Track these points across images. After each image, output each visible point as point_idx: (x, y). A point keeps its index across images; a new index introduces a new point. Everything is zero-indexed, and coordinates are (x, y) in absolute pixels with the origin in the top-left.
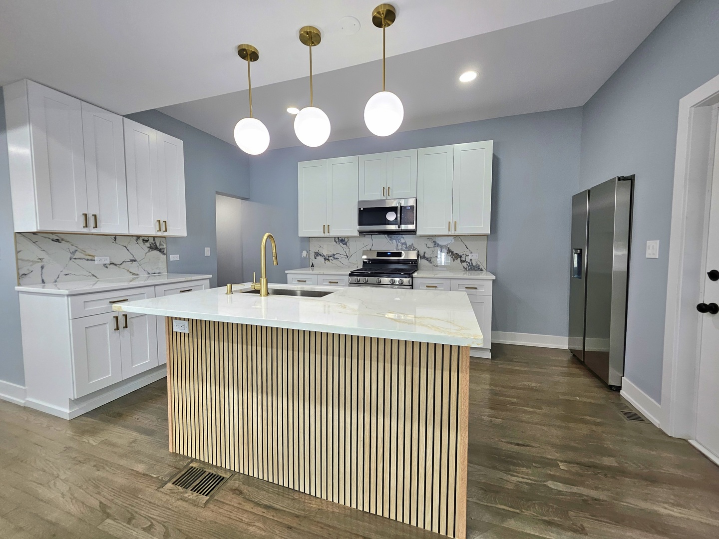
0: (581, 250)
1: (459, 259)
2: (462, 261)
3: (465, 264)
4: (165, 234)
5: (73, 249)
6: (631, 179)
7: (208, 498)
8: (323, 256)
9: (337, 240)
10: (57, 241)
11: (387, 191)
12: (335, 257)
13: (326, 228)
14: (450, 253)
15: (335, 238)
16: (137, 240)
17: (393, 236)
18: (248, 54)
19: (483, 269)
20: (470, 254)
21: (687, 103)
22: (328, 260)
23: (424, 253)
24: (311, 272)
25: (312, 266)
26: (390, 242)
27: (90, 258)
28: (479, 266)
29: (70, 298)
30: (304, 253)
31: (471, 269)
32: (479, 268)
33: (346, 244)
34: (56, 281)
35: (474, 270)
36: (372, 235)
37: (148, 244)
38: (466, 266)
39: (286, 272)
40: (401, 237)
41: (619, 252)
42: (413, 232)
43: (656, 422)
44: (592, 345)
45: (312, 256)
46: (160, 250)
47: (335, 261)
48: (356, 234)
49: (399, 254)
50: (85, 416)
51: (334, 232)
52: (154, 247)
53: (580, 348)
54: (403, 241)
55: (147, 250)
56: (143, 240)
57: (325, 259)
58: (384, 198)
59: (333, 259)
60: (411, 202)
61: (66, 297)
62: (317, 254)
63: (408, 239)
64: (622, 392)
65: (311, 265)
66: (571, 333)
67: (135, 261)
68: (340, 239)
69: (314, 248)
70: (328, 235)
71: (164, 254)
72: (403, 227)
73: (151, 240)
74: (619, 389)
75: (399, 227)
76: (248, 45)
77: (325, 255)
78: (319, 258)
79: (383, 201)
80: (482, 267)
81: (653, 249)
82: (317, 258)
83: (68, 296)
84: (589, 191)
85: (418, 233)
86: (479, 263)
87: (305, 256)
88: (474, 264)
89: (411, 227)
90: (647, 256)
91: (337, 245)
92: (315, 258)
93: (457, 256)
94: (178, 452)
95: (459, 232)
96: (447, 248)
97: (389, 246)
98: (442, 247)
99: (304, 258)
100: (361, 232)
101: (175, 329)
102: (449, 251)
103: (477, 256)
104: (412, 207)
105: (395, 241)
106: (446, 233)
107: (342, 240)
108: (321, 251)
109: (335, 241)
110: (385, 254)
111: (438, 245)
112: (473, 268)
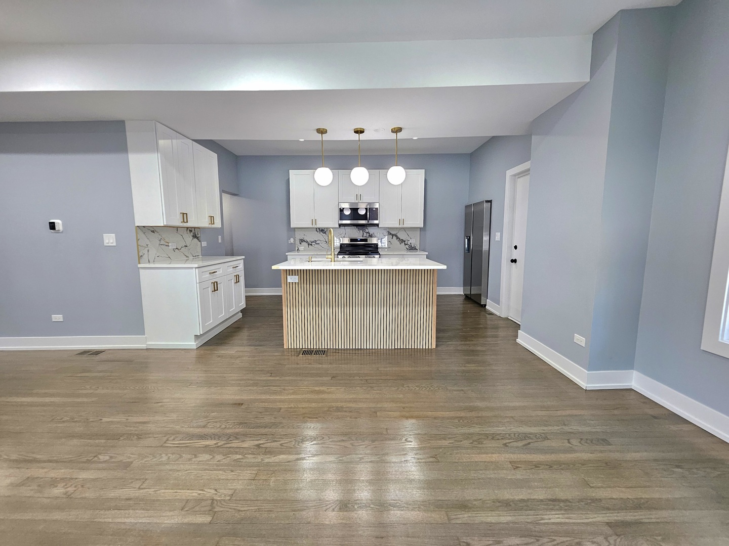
0: (469, 237)
1: (404, 243)
2: (406, 244)
3: (407, 246)
4: (213, 226)
5: (160, 237)
6: (490, 202)
7: (325, 355)
8: (307, 242)
9: (318, 230)
10: (153, 232)
11: (358, 197)
12: (317, 242)
13: (314, 221)
15: (317, 228)
16: (187, 230)
17: (360, 228)
19: (418, 249)
20: (410, 240)
22: (311, 245)
24: (297, 253)
26: (358, 232)
27: (167, 244)
28: (415, 247)
29: (197, 270)
30: (292, 240)
31: (411, 249)
32: (416, 249)
33: (325, 233)
34: (154, 261)
35: (413, 249)
36: (345, 226)
37: (192, 234)
38: (408, 248)
39: (287, 254)
40: (366, 228)
41: (486, 238)
42: (377, 225)
43: (498, 314)
44: (474, 291)
45: (298, 242)
46: (197, 238)
47: (316, 246)
48: (338, 226)
49: (366, 240)
51: (320, 225)
52: (195, 236)
53: (469, 293)
54: (367, 231)
55: (192, 238)
56: (190, 231)
57: (308, 244)
58: (357, 202)
59: (315, 244)
60: (377, 206)
61: (194, 269)
62: (302, 241)
63: (371, 230)
64: (487, 307)
65: (297, 249)
66: (465, 285)
67: (186, 246)
68: (320, 229)
69: (299, 235)
70: (315, 226)
71: (200, 241)
72: (371, 222)
73: (193, 229)
74: (485, 305)
75: (368, 222)
77: (309, 241)
78: (304, 243)
79: (358, 204)
80: (418, 247)
81: (498, 236)
82: (302, 243)
83: (196, 268)
84: (474, 204)
85: (380, 226)
86: (415, 245)
87: (292, 242)
88: (413, 246)
89: (376, 222)
90: (496, 240)
91: (318, 233)
93: (402, 241)
94: (290, 347)
95: (405, 226)
96: (396, 236)
97: (358, 234)
98: (393, 235)
99: (292, 244)
100: (340, 225)
101: (289, 281)
102: (398, 238)
103: (414, 241)
104: (377, 209)
105: (361, 231)
106: (397, 226)
107: (322, 230)
108: (306, 239)
109: (316, 230)
110: (356, 240)
111: (391, 234)
112: (412, 248)
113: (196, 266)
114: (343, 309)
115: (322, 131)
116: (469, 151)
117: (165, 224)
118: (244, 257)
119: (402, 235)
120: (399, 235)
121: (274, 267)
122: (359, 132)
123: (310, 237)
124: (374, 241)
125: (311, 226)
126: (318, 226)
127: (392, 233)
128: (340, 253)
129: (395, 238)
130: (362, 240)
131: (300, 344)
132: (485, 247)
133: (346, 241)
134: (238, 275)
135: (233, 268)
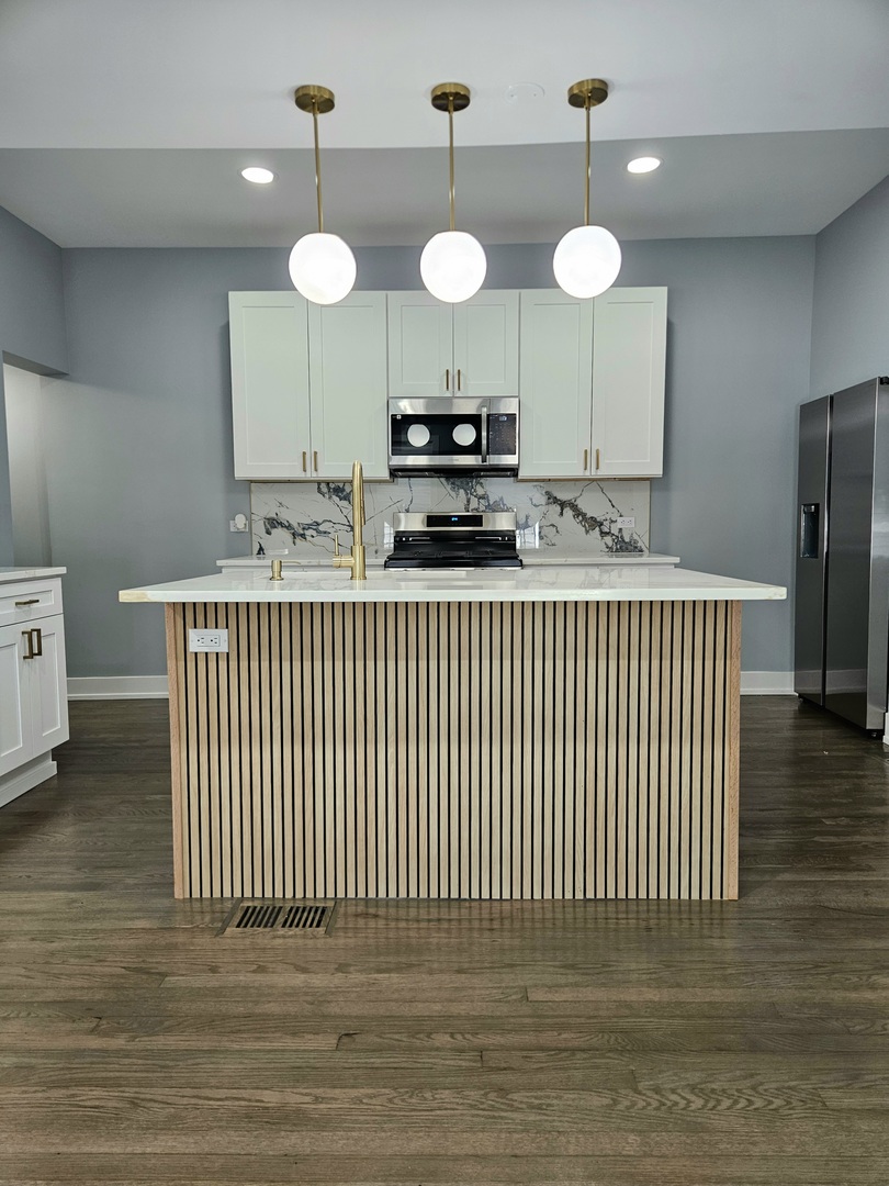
0: (817, 506)
1: (597, 529)
2: (603, 534)
3: (608, 540)
7: (322, 929)
8: (289, 527)
9: (324, 489)
11: (453, 378)
12: (321, 528)
13: (310, 459)
14: (580, 518)
15: (319, 483)
17: (458, 482)
19: (643, 547)
20: (620, 520)
22: (303, 536)
23: (527, 517)
24: (255, 562)
25: (261, 550)
26: (453, 494)
28: (635, 542)
30: (240, 521)
31: (620, 550)
32: (636, 547)
33: (347, 498)
35: (627, 550)
36: (410, 477)
38: (610, 544)
39: (219, 563)
40: (478, 483)
42: (512, 471)
44: (838, 682)
45: (259, 528)
47: (319, 539)
48: (385, 475)
49: (477, 520)
51: (330, 470)
53: (817, 689)
54: (480, 491)
57: (294, 534)
58: (448, 394)
59: (314, 533)
60: (510, 407)
62: (273, 523)
63: (495, 488)
65: (257, 548)
66: (800, 663)
68: (332, 486)
69: (264, 504)
70: (314, 475)
72: (494, 460)
75: (484, 460)
77: (295, 525)
78: (278, 532)
79: (445, 400)
80: (643, 542)
82: (274, 531)
84: (832, 398)
85: (522, 474)
86: (635, 537)
87: (241, 526)
88: (627, 540)
89: (509, 460)
91: (326, 500)
92: (268, 533)
93: (593, 523)
94: (196, 894)
95: (604, 472)
96: (574, 507)
97: (451, 501)
98: (563, 505)
99: (239, 533)
100: (396, 472)
101: (192, 648)
102: (578, 513)
103: (633, 521)
104: (512, 417)
105: (462, 491)
106: (579, 472)
107: (338, 490)
108: (285, 516)
109: (319, 491)
110: (445, 520)
111: (556, 500)
112: (624, 547)
114: (392, 750)
115: (314, 101)
116: (813, 224)
118: (63, 570)
119: (592, 505)
120: (582, 505)
121: (126, 596)
122: (451, 100)
123: (303, 508)
124: (502, 522)
125: (299, 475)
126: (326, 472)
127: (559, 497)
128: (391, 562)
129: (568, 512)
130: (463, 520)
131: (233, 884)
133: (415, 523)
134: (39, 631)
135: (17, 604)
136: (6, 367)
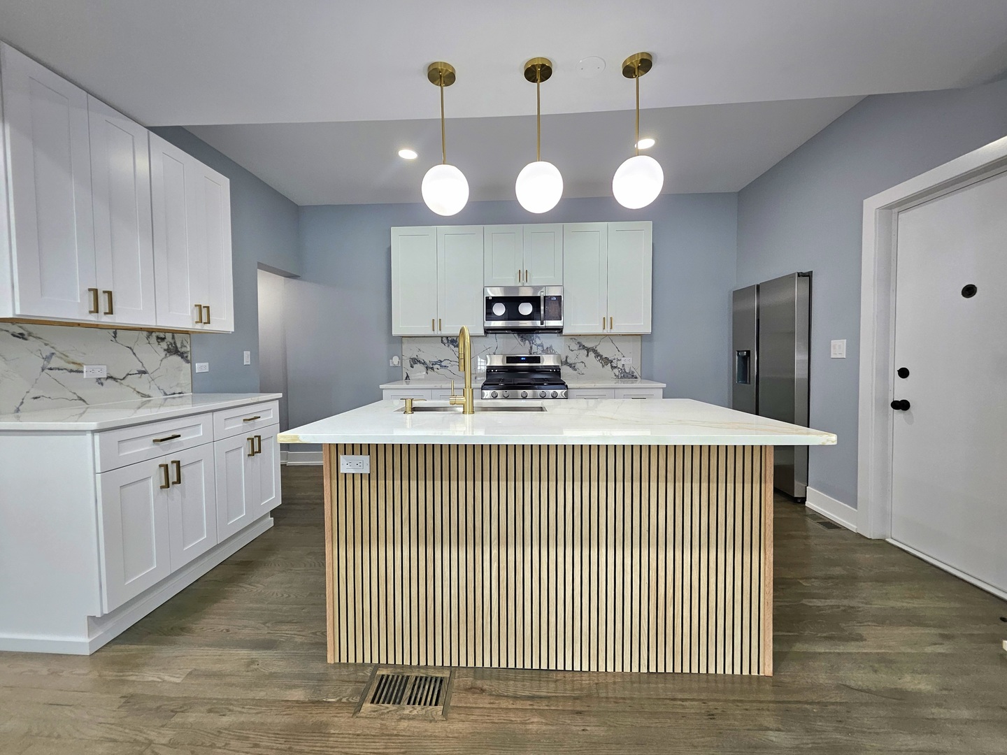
0: (748, 352)
1: (609, 364)
2: (613, 367)
3: (616, 371)
4: (207, 327)
5: (47, 351)
6: (809, 275)
7: (440, 708)
8: (424, 363)
9: (445, 340)
10: (21, 336)
11: (523, 275)
12: (443, 364)
13: (437, 323)
14: (599, 358)
15: (442, 337)
16: (148, 337)
17: (525, 336)
18: (441, 76)
19: (638, 376)
20: (623, 359)
21: (872, 205)
22: (432, 368)
23: (567, 357)
24: (405, 386)
25: (407, 377)
26: (522, 343)
27: (74, 367)
28: (633, 372)
30: (396, 360)
31: (624, 377)
32: (633, 376)
34: (18, 410)
35: (627, 377)
36: (496, 333)
37: (164, 345)
38: (617, 374)
39: (381, 386)
40: (536, 337)
41: (800, 357)
42: (559, 330)
43: (853, 527)
45: (407, 363)
46: (182, 355)
47: (442, 371)
48: (482, 332)
49: (537, 360)
50: (117, 644)
51: (450, 330)
52: (173, 350)
54: (538, 342)
55: (163, 354)
56: (158, 338)
57: (427, 368)
58: (520, 284)
59: (439, 367)
60: (559, 292)
61: (89, 435)
62: (415, 361)
63: (548, 340)
64: (808, 504)
65: (405, 376)
67: (145, 372)
68: (450, 339)
69: (410, 351)
70: (439, 333)
71: (188, 362)
72: (548, 323)
73: (169, 336)
74: (804, 500)
75: (542, 323)
76: (445, 64)
77: (428, 362)
78: (417, 366)
79: (517, 288)
80: (637, 373)
81: (839, 348)
82: (415, 366)
83: (94, 432)
84: (758, 286)
85: (565, 332)
86: (632, 369)
87: (396, 363)
88: (627, 371)
89: (557, 323)
90: (832, 356)
91: (446, 347)
92: (412, 367)
93: (606, 361)
94: (344, 660)
95: (615, 331)
96: (595, 351)
97: (520, 348)
98: (588, 350)
99: (395, 367)
100: (488, 331)
101: (343, 470)
102: (598, 355)
103: (629, 361)
104: (559, 298)
105: (527, 342)
106: (600, 331)
107: (453, 341)
108: (422, 357)
109: (442, 342)
110: (518, 360)
111: (584, 347)
112: (627, 376)
113: (94, 425)
116: (736, 187)
117: (18, 312)
118: (280, 395)
119: (606, 350)
120: (599, 350)
122: (538, 72)
123: (430, 353)
124: (548, 361)
125: (430, 332)
126: (445, 332)
127: (584, 344)
128: (486, 386)
129: (592, 355)
130: (528, 360)
131: (372, 653)
132: (799, 373)
133: (498, 361)
134: (259, 437)
135: (244, 420)
136: (259, 271)
